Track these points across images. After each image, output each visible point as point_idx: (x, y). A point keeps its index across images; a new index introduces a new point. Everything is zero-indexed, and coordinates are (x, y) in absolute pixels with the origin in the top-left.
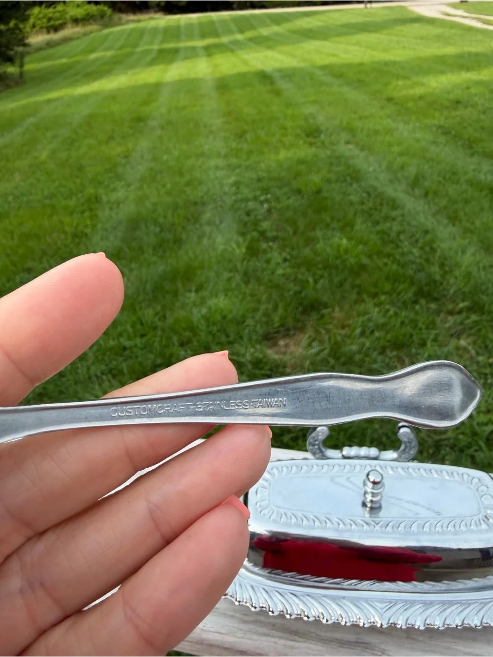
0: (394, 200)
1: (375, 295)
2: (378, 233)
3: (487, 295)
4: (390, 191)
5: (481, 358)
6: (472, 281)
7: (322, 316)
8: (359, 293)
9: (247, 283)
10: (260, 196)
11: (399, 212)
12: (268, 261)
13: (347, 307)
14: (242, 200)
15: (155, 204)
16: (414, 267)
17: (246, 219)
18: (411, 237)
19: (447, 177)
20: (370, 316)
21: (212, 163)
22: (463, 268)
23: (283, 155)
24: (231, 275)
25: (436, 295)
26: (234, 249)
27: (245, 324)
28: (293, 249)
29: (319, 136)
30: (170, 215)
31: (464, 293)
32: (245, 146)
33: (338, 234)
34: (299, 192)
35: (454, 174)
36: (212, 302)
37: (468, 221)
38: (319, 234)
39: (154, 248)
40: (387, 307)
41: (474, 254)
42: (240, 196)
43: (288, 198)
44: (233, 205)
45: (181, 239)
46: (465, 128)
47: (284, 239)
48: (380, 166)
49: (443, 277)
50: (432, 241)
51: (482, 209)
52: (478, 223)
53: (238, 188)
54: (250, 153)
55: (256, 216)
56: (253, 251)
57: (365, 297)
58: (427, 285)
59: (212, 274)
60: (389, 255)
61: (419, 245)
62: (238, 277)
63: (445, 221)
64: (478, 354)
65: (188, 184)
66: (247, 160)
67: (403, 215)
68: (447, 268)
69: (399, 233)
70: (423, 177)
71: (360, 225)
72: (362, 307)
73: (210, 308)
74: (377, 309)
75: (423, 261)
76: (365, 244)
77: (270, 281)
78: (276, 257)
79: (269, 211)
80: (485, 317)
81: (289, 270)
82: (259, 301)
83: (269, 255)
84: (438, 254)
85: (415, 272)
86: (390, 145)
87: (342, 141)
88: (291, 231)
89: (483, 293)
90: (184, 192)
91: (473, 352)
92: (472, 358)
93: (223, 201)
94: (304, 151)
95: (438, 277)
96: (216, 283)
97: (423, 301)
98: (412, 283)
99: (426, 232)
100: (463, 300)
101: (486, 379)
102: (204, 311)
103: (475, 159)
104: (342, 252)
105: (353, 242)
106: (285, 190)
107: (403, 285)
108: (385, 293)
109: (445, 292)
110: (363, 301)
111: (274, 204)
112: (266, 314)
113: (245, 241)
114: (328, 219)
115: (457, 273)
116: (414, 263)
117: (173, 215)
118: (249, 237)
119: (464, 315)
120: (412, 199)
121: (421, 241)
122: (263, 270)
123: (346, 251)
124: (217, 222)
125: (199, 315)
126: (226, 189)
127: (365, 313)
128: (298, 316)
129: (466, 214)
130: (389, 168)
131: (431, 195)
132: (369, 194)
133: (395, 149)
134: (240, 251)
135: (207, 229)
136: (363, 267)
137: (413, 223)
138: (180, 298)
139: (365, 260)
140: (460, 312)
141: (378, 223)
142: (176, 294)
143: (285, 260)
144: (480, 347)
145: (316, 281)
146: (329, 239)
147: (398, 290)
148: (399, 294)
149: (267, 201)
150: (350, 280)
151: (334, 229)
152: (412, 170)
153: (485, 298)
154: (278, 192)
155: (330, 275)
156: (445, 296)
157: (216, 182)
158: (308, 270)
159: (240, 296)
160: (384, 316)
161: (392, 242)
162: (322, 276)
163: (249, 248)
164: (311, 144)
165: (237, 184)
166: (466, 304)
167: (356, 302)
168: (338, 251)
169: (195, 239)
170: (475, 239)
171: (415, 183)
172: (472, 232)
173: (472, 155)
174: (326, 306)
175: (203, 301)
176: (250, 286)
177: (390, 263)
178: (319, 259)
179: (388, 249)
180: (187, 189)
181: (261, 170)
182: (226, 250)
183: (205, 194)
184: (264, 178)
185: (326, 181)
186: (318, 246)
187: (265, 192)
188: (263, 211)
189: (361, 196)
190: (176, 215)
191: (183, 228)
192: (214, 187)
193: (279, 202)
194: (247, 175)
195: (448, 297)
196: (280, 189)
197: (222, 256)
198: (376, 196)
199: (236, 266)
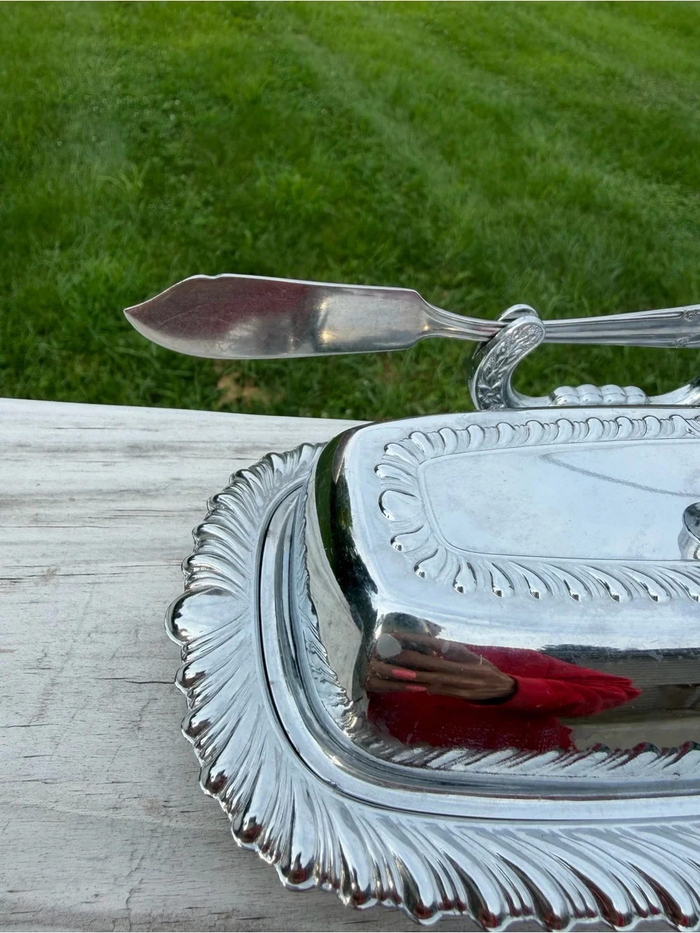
0: (367, 122)
1: (343, 260)
2: (345, 168)
3: (494, 263)
4: (360, 108)
6: (475, 242)
8: (321, 256)
9: (146, 237)
10: (163, 101)
11: (375, 139)
12: (179, 204)
14: (132, 106)
16: (397, 220)
17: (142, 136)
18: (391, 178)
19: (440, 94)
21: (81, 42)
22: (463, 224)
23: (197, 39)
24: (118, 223)
25: (428, 261)
26: (123, 183)
28: (218, 186)
29: (252, 17)
30: (7, 123)
31: (464, 259)
32: (135, 20)
33: (288, 167)
34: (225, 99)
35: (449, 91)
36: (89, 265)
37: (468, 158)
38: (259, 165)
41: (477, 205)
42: (129, 100)
43: (209, 108)
44: (119, 114)
45: (31, 163)
46: (462, 27)
47: (204, 171)
48: (346, 70)
49: (436, 235)
50: (421, 184)
51: (486, 144)
52: (481, 162)
53: (125, 87)
54: (143, 32)
55: (157, 133)
56: (153, 187)
57: (330, 261)
58: (415, 246)
59: (88, 221)
60: (362, 202)
61: (403, 189)
62: (131, 228)
63: (438, 157)
65: (39, 73)
66: (138, 44)
67: (380, 145)
68: (441, 224)
69: (376, 170)
70: (407, 91)
71: (319, 156)
73: (87, 275)
75: (408, 213)
76: (328, 184)
77: (184, 234)
78: (192, 198)
79: (178, 125)
80: (490, 292)
81: (212, 219)
82: (167, 265)
83: (181, 195)
84: (428, 205)
85: (398, 229)
86: (359, 41)
87: (289, 28)
88: (214, 160)
89: (489, 259)
90: (33, 85)
93: (101, 106)
94: (228, 37)
95: (429, 235)
96: (95, 236)
97: (410, 270)
98: (395, 244)
99: (413, 171)
100: (463, 269)
102: (77, 279)
103: (476, 72)
104: (294, 193)
105: (310, 180)
106: (202, 95)
107: (382, 245)
108: (357, 257)
109: (439, 258)
110: (327, 267)
111: (184, 116)
113: (140, 171)
114: (272, 145)
115: (455, 230)
116: (395, 214)
117: (14, 123)
118: (147, 165)
119: (464, 289)
120: (393, 124)
121: (406, 184)
122: (172, 219)
123: (300, 193)
124: (94, 139)
125: (69, 286)
126: (107, 87)
129: (465, 149)
130: (358, 75)
131: (417, 119)
132: (330, 109)
133: (367, 48)
134: (132, 187)
135: (77, 149)
136: (324, 218)
137: (394, 157)
138: (34, 257)
139: (327, 208)
140: (459, 285)
141: (344, 154)
142: (26, 250)
143: (206, 203)
145: (256, 237)
146: (273, 174)
147: (376, 254)
148: (377, 258)
149: (173, 110)
150: (306, 237)
151: (280, 160)
152: (392, 81)
153: (491, 266)
154: (192, 98)
155: (277, 227)
156: (438, 263)
157: (87, 73)
158: (243, 219)
159: (137, 257)
161: (366, 183)
162: (264, 230)
163: (147, 181)
164: (241, 28)
165: (123, 80)
166: (466, 274)
168: (288, 192)
169: (56, 164)
170: (478, 184)
171: (396, 98)
172: (473, 174)
173: (472, 66)
175: (73, 265)
176: (153, 242)
177: (363, 214)
178: (259, 203)
179: (359, 194)
180: (38, 81)
181: (162, 61)
182: (110, 183)
183: (70, 92)
184: (168, 73)
185: (267, 87)
186: (258, 184)
187: (171, 96)
188: (169, 126)
189: (319, 113)
190: (19, 123)
191: (33, 144)
192: (86, 81)
193: (194, 114)
194: (139, 66)
195: (443, 264)
196: (195, 93)
197: (103, 191)
198: (342, 115)
199: (127, 209)
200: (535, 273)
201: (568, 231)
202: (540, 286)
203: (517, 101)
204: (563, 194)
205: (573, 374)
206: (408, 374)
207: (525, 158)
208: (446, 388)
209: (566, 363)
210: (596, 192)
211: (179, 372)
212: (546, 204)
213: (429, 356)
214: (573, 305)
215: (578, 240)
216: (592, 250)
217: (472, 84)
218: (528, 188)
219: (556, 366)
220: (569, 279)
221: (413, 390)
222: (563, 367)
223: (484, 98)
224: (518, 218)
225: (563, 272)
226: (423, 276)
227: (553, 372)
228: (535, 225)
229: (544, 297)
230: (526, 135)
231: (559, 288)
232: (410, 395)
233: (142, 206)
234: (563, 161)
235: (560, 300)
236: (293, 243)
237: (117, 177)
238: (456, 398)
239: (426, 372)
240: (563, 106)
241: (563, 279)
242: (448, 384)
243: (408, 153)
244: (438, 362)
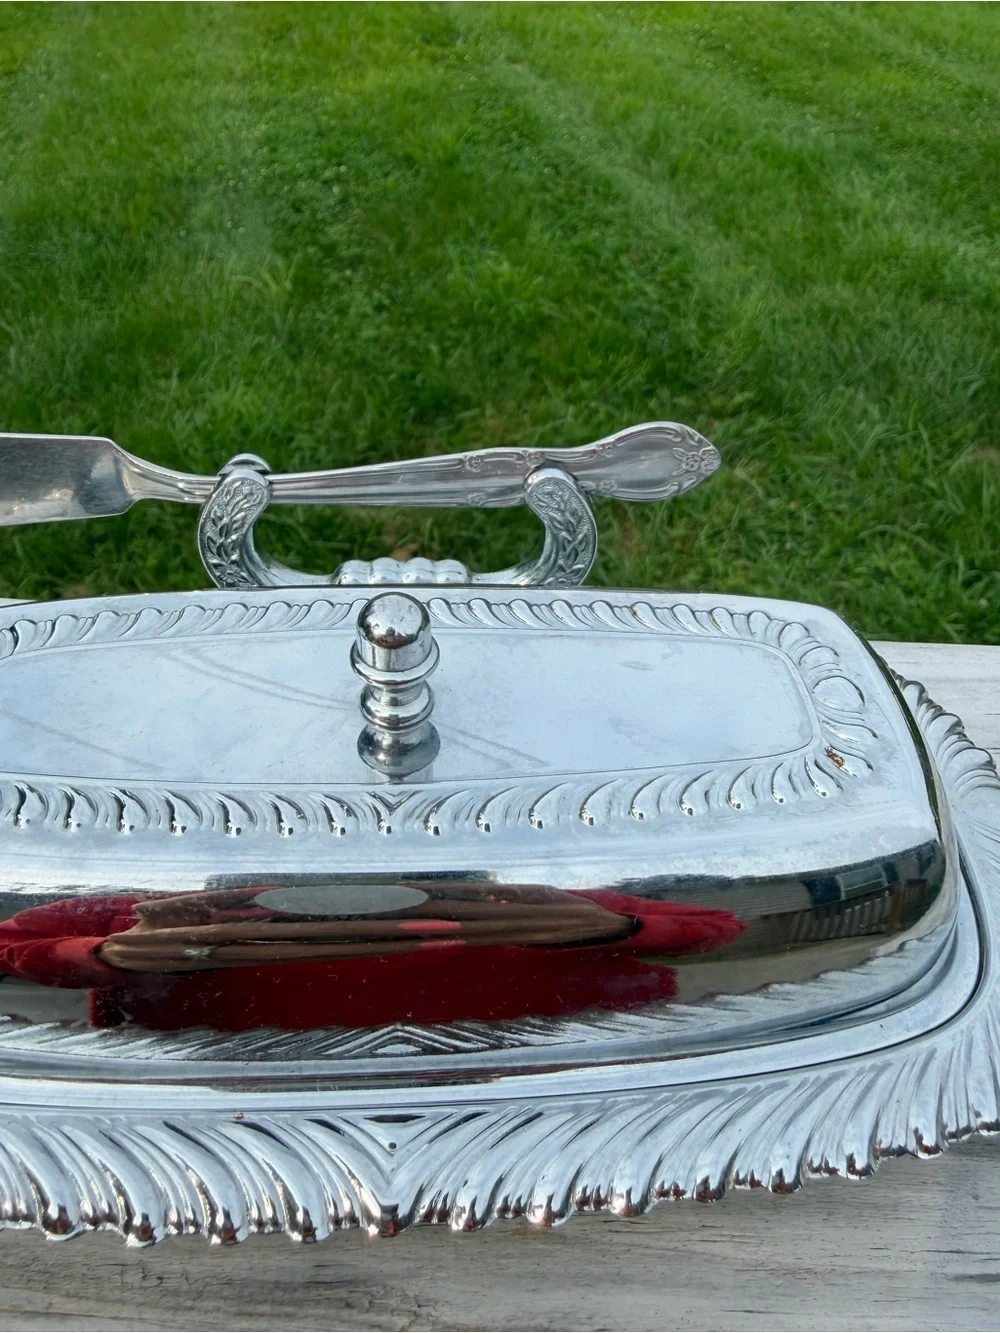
0: (608, 184)
1: (568, 381)
2: (575, 251)
3: (788, 378)
4: (600, 163)
5: (773, 503)
6: (761, 348)
7: (459, 426)
8: (534, 377)
9: (295, 357)
10: (324, 168)
11: (619, 208)
12: (342, 311)
13: (511, 405)
14: (282, 177)
15: (82, 183)
16: (648, 321)
17: (294, 218)
20: (559, 422)
21: (216, 91)
22: (744, 324)
23: (373, 79)
24: (258, 339)
25: (689, 379)
26: (266, 285)
27: (294, 445)
28: (395, 283)
29: (452, 43)
30: (115, 208)
31: (744, 374)
32: (289, 58)
33: (493, 253)
34: (409, 160)
35: (729, 131)
36: (218, 398)
37: (755, 228)
38: (452, 252)
39: (81, 281)
40: (593, 404)
41: (764, 297)
42: (278, 168)
43: (386, 175)
44: (263, 189)
45: (145, 262)
46: (753, 39)
47: (377, 264)
48: (581, 112)
49: (704, 341)
50: (684, 268)
51: (782, 205)
52: (773, 232)
53: (273, 150)
54: (300, 73)
55: (314, 213)
56: (307, 289)
57: (548, 383)
58: (673, 358)
59: (217, 338)
60: (597, 298)
61: (658, 278)
62: (276, 346)
63: (711, 228)
64: (769, 495)
65: (157, 140)
66: (293, 90)
67: (626, 215)
68: (712, 325)
69: (617, 253)
70: (668, 136)
71: (537, 232)
72: (542, 406)
73: (214, 412)
74: (572, 409)
75: (665, 311)
76: (549, 274)
77: (347, 352)
78: (360, 300)
79: (343, 201)
80: (783, 422)
81: (387, 329)
82: (323, 396)
83: (345, 297)
84: (695, 296)
85: (649, 334)
86: (601, 68)
87: (503, 56)
89: (780, 374)
90: (150, 155)
91: (760, 492)
92: (757, 502)
93: (241, 178)
94: (418, 73)
95: (694, 343)
96: (226, 358)
97: (664, 393)
98: (644, 354)
99: (673, 251)
100: (742, 389)
101: (782, 543)
102: (201, 417)
103: (771, 102)
104: (500, 290)
105: (525, 269)
106: (378, 156)
107: (625, 358)
108: (586, 376)
109: (708, 374)
110: (545, 392)
111: (352, 187)
112: (339, 424)
113: (288, 267)
114: (471, 220)
115: (732, 333)
116: (647, 313)
117: (125, 210)
118: (297, 257)
119: (745, 415)
120: (646, 183)
121: (661, 269)
123: (509, 288)
124: (229, 225)
125: (190, 427)
126: (248, 153)
127: (548, 416)
128: (408, 426)
129: (750, 215)
130: (597, 116)
131: (682, 175)
132: (556, 167)
133: (612, 76)
134: (278, 290)
135: (206, 240)
136: (543, 322)
137: (648, 231)
138: (144, 389)
139: (547, 308)
140: (736, 413)
141: (575, 229)
142: (134, 381)
143: (379, 308)
144: (773, 482)
145: (445, 353)
146: (473, 262)
147: (616, 369)
148: (617, 377)
149: (338, 179)
150: (516, 349)
151: (483, 242)
152: (645, 122)
153: (784, 383)
154: (364, 161)
155: (475, 338)
156: (707, 380)
157: (223, 135)
158: (429, 329)
159: (281, 387)
160: (586, 422)
161: (604, 271)
162: (458, 342)
163: (297, 281)
164: (434, 60)
165: (271, 141)
166: (748, 395)
167: (529, 395)
168: (492, 288)
169: (176, 259)
170: (768, 265)
171: (652, 148)
172: (762, 251)
173: (766, 94)
174: (466, 403)
175: (197, 400)
176: (305, 364)
177: (599, 313)
178: (451, 305)
179: (593, 286)
180: (156, 150)
181: (325, 113)
182: (249, 284)
183: (199, 162)
184: (332, 129)
185: (467, 140)
186: (450, 277)
187: (334, 160)
188: (332, 202)
189: (541, 174)
190: (130, 208)
191: (149, 236)
192: (219, 146)
193: (366, 184)
194: (293, 122)
195: (714, 383)
196: (368, 154)
197: (238, 297)
198: (572, 175)
199: (271, 320)
200: (851, 390)
201: (903, 328)
202: (857, 411)
203: (830, 142)
204: (896, 274)
205: (903, 540)
206: (657, 542)
207: (840, 224)
208: (712, 561)
209: (893, 523)
210: (946, 270)
211: (333, 544)
212: (870, 290)
213: (689, 515)
214: (907, 437)
215: (917, 341)
216: (938, 356)
217: (764, 120)
218: (843, 268)
219: (880, 528)
220: (901, 400)
221: (664, 565)
222: (888, 527)
223: (782, 139)
224: (826, 312)
225: (891, 390)
226: (683, 401)
227: (873, 536)
228: (852, 323)
229: (862, 426)
230: (841, 190)
231: (884, 412)
232: (659, 573)
233: (291, 315)
234: (897, 226)
235: (887, 431)
236: (498, 360)
237: (259, 276)
238: (726, 575)
239: (684, 539)
240: (901, 145)
241: (891, 399)
242: (716, 555)
243: (666, 226)
244: (702, 526)
